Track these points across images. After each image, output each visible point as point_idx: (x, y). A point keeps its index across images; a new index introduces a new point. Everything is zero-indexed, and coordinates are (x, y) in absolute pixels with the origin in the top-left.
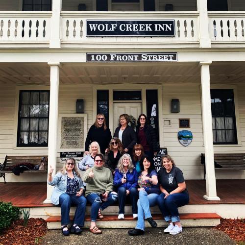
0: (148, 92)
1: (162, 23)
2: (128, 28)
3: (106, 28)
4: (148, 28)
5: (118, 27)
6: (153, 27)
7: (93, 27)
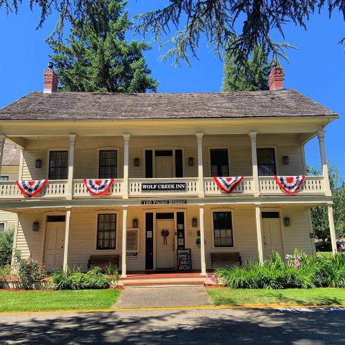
0: (178, 213)
1: (179, 184)
2: (163, 187)
3: (151, 187)
4: (173, 186)
5: (157, 187)
6: (175, 186)
7: (145, 187)
